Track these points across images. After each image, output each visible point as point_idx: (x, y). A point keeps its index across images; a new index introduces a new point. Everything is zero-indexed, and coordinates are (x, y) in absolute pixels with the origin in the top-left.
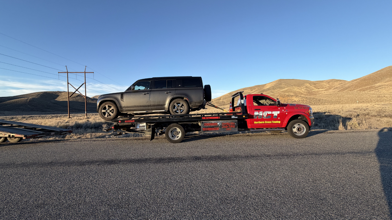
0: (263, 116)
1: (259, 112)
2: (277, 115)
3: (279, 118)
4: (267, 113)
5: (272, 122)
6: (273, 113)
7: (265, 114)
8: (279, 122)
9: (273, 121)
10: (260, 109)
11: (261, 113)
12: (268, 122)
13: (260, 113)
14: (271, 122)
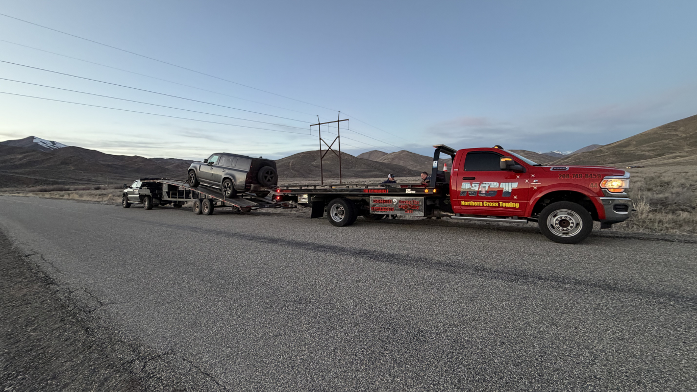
0: (479, 192)
1: (471, 184)
2: (510, 191)
3: (515, 197)
4: (489, 186)
5: (499, 204)
6: (501, 187)
7: (485, 187)
8: (517, 205)
9: (501, 203)
10: (474, 179)
11: (475, 186)
12: (491, 204)
13: (473, 185)
14: (497, 204)
